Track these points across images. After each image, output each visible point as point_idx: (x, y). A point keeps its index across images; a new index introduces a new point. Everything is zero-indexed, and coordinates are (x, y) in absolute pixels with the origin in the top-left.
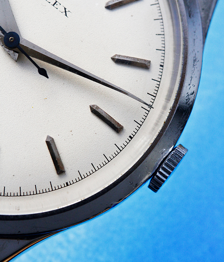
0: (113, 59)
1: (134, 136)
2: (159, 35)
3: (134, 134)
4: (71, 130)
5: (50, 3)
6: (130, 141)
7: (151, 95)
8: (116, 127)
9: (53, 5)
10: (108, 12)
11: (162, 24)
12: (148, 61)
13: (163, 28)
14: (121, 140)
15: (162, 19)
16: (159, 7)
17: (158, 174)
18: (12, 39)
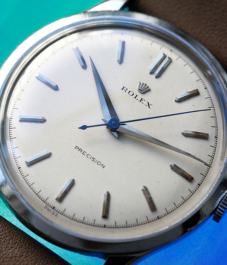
0: (183, 134)
1: (201, 184)
2: (212, 117)
3: (201, 182)
4: (158, 181)
5: (138, 100)
6: (199, 187)
7: (211, 156)
8: (188, 178)
9: (140, 101)
10: (177, 104)
11: (214, 110)
12: (207, 134)
13: (214, 109)
14: (192, 186)
15: (214, 107)
16: (211, 99)
17: (218, 210)
18: (114, 123)
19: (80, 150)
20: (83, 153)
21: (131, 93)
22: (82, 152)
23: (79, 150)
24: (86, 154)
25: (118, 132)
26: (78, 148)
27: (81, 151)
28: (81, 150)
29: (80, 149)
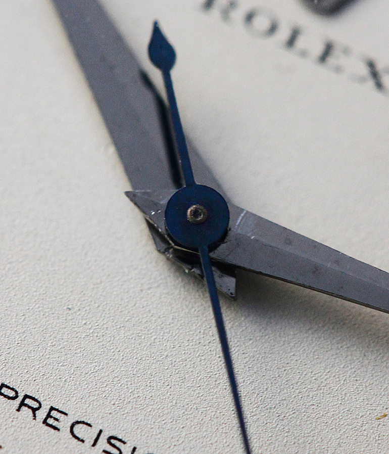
18: (196, 213)
19: (27, 401)
20: (45, 422)
21: (262, 23)
22: (42, 414)
23: (22, 404)
24: (65, 423)
25: (228, 269)
26: (12, 394)
27: (34, 410)
28: (35, 405)
29: (26, 397)
